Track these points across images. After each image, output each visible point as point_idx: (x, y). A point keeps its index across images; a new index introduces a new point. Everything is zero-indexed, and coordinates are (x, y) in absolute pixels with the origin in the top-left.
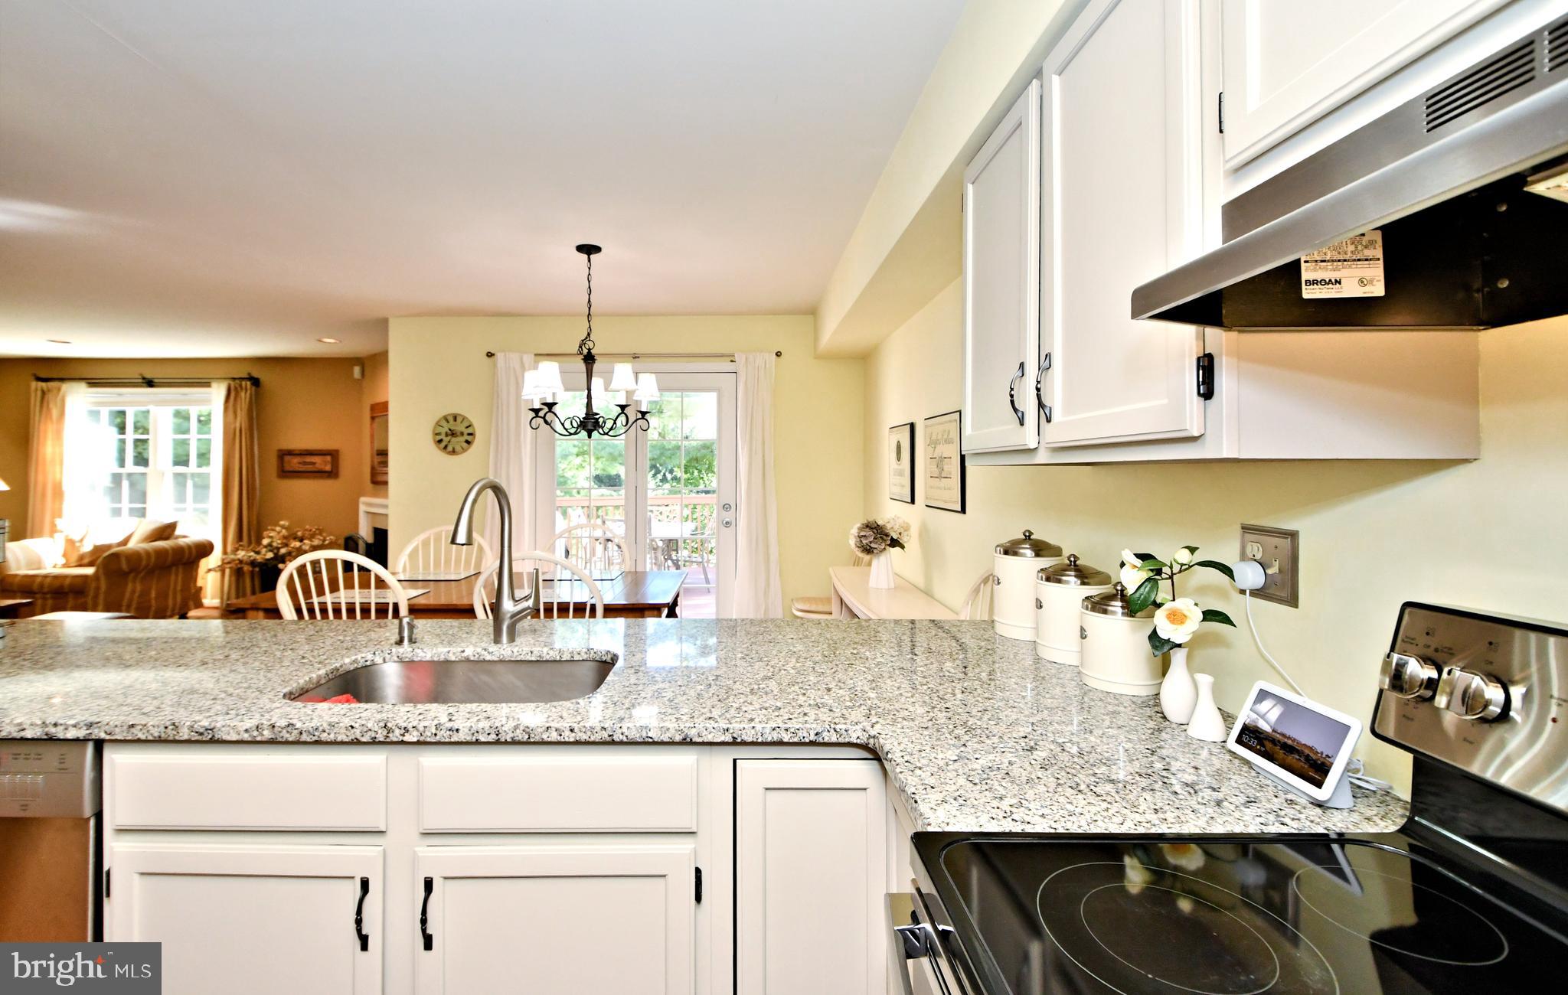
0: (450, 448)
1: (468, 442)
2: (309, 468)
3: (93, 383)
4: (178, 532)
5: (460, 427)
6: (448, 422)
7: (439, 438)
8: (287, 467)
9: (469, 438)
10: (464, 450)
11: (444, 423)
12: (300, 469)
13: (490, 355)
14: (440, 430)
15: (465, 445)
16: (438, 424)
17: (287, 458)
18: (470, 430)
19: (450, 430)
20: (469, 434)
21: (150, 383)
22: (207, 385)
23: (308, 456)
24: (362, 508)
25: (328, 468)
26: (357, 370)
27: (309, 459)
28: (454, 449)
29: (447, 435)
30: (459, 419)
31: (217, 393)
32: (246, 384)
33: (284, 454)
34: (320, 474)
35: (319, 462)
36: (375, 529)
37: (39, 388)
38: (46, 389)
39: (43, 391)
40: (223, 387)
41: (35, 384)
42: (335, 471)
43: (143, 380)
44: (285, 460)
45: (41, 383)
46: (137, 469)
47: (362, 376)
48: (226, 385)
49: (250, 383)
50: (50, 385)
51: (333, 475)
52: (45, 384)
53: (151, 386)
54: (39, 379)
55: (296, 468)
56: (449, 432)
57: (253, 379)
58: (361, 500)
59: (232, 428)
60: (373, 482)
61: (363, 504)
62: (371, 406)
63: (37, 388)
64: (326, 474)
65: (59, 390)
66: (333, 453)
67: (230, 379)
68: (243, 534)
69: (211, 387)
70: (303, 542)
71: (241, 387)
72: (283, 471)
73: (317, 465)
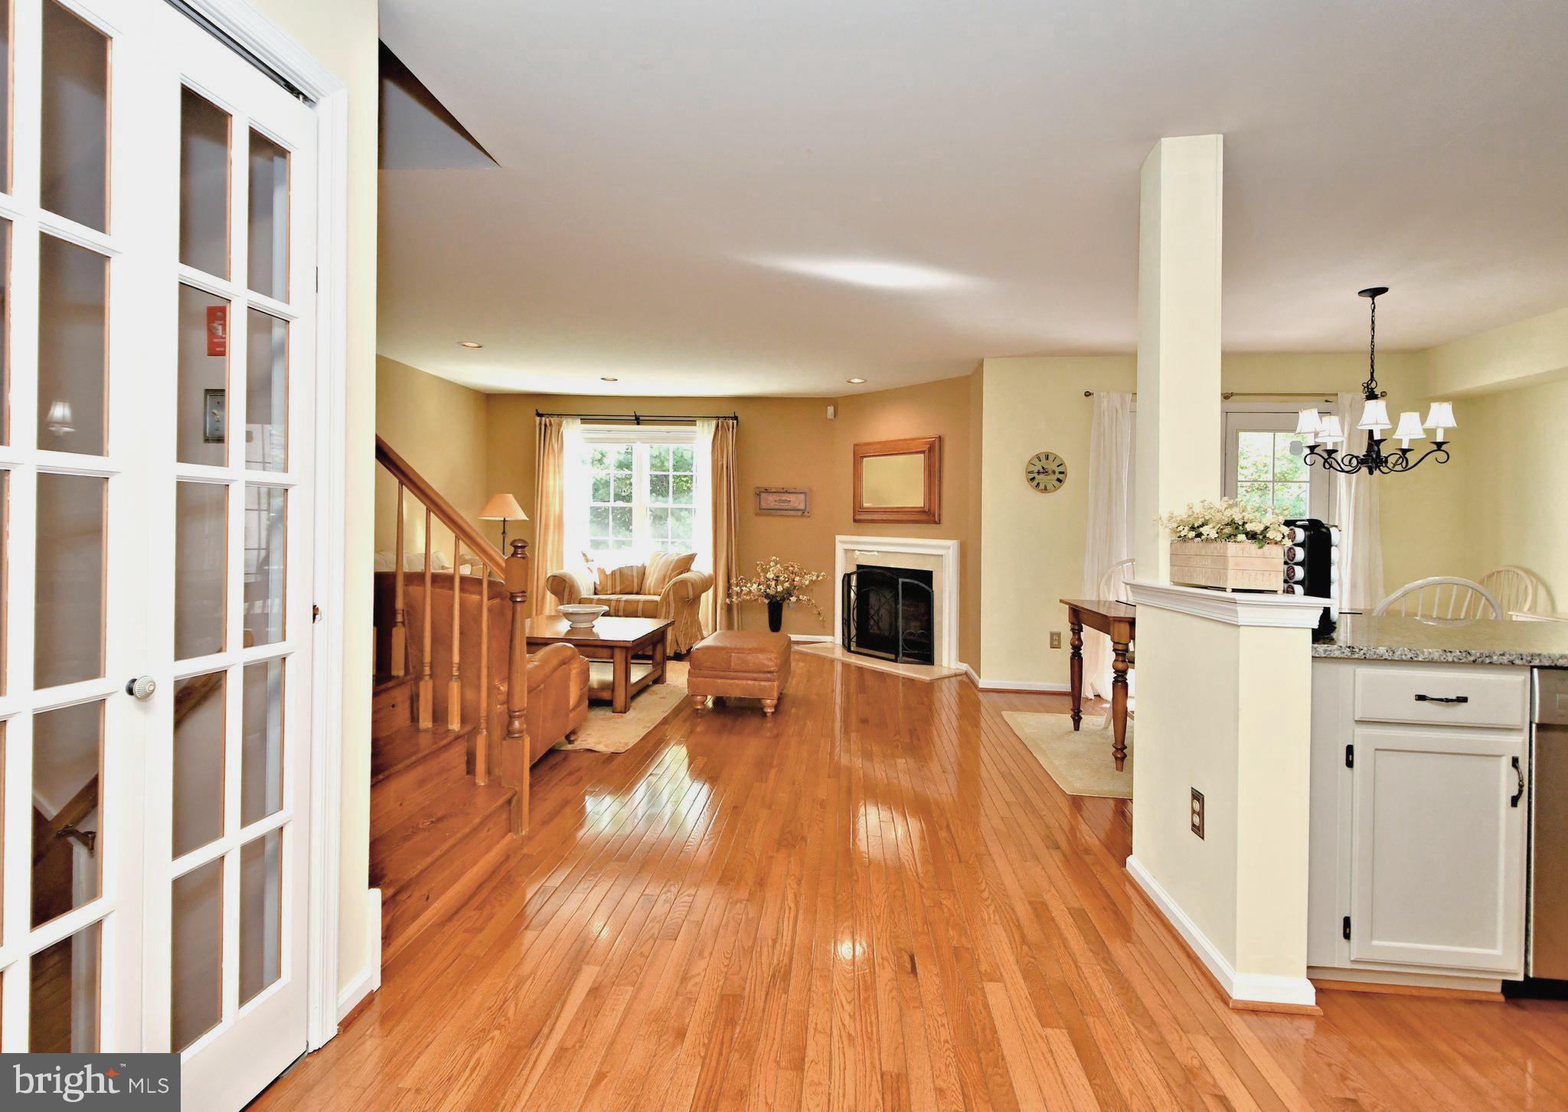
0: (1042, 486)
1: (1059, 480)
2: (785, 505)
3: (586, 419)
4: (694, 567)
5: (1051, 466)
6: (1040, 461)
7: (1032, 476)
8: (764, 505)
9: (1061, 476)
10: (1056, 488)
11: (1036, 461)
12: (777, 507)
13: (1088, 394)
14: (1032, 468)
15: (1057, 483)
16: (1031, 463)
17: (764, 495)
18: (1061, 469)
19: (1043, 468)
20: (1060, 473)
21: (638, 421)
23: (783, 494)
24: (840, 549)
25: (802, 506)
26: (831, 410)
27: (785, 497)
28: (1046, 487)
29: (1039, 473)
30: (1051, 458)
31: (705, 430)
32: (733, 423)
33: (761, 492)
34: (794, 512)
35: (793, 501)
36: (859, 567)
37: (543, 423)
38: (548, 425)
39: (546, 425)
40: (709, 425)
41: (538, 419)
42: (808, 510)
43: (634, 418)
44: (762, 497)
45: (543, 418)
46: (620, 504)
47: (835, 417)
48: (714, 423)
49: (735, 421)
50: (552, 420)
51: (803, 513)
52: (547, 419)
53: (638, 424)
54: (540, 415)
55: (772, 505)
56: (1042, 470)
57: (736, 418)
58: (838, 538)
59: (720, 466)
60: (855, 521)
61: (843, 543)
62: (855, 445)
63: (540, 423)
64: (800, 513)
65: (560, 425)
66: (806, 491)
67: (719, 417)
68: (731, 570)
69: (696, 425)
70: (802, 577)
71: (728, 425)
72: (760, 509)
73: (791, 504)
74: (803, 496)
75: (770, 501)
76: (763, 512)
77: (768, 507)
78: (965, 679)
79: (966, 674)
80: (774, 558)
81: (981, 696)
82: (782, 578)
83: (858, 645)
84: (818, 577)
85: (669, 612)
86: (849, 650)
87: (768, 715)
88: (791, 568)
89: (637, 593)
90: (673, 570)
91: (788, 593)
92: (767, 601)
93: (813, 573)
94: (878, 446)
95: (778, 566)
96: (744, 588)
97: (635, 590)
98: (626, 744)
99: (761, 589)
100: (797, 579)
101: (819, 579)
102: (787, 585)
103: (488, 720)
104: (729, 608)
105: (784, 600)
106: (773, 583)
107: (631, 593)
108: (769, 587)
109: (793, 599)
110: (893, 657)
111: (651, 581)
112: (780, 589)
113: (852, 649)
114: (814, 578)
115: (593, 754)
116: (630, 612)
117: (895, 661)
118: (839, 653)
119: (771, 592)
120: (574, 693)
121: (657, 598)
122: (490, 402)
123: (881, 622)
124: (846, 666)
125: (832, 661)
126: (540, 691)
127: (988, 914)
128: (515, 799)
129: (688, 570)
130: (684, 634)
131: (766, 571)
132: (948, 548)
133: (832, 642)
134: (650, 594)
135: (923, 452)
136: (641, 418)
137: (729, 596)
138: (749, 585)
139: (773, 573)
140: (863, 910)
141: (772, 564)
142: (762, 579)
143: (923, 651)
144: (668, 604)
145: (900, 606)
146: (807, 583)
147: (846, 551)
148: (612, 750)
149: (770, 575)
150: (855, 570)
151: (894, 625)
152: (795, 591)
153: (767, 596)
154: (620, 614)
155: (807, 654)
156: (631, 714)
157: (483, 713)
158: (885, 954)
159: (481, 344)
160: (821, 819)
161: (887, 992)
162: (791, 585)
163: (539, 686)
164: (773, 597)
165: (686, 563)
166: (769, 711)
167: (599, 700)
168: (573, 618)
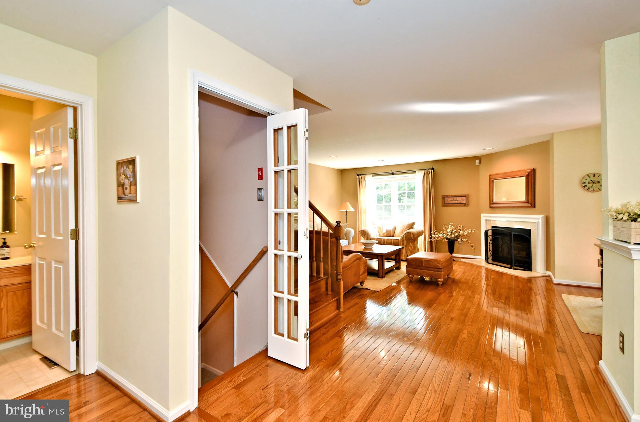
0: (591, 190)
2: (456, 202)
3: (374, 175)
4: (414, 227)
5: (597, 179)
6: (590, 177)
7: (584, 185)
8: (446, 202)
10: (600, 190)
11: (587, 178)
12: (452, 203)
14: (584, 181)
15: (600, 188)
16: (583, 178)
17: (446, 198)
19: (591, 181)
21: (393, 174)
22: (415, 172)
23: (455, 198)
24: (483, 220)
25: (464, 202)
26: (478, 161)
28: (593, 189)
29: (589, 183)
30: (597, 175)
31: (420, 175)
32: (432, 171)
33: (444, 197)
34: (461, 204)
35: (460, 200)
36: (493, 227)
37: (359, 178)
38: (361, 178)
39: (360, 178)
40: (421, 173)
41: (358, 176)
42: (467, 203)
43: (391, 173)
44: (445, 199)
45: (359, 176)
46: (388, 204)
47: (480, 164)
48: (423, 172)
49: (432, 170)
50: (362, 176)
51: (466, 205)
52: (360, 176)
53: (393, 175)
54: (358, 175)
55: (450, 202)
56: (590, 181)
57: (433, 169)
58: (482, 215)
59: (426, 188)
60: (491, 207)
61: (484, 217)
62: (490, 175)
63: (358, 178)
64: (463, 205)
65: (365, 178)
66: (466, 196)
67: (425, 169)
68: (432, 228)
69: (416, 173)
70: (464, 231)
71: (429, 172)
72: (444, 204)
73: (459, 201)
74: (464, 198)
75: (449, 200)
76: (445, 205)
77: (448, 203)
78: (548, 278)
79: (549, 276)
80: (451, 223)
81: (555, 286)
82: (454, 232)
83: (493, 260)
84: (472, 231)
85: (404, 244)
86: (488, 262)
87: (440, 285)
88: (459, 228)
89: (393, 236)
90: (406, 228)
91: (457, 237)
92: (447, 241)
93: (469, 229)
94: (502, 175)
95: (453, 226)
96: (436, 235)
97: (392, 235)
98: (381, 289)
99: (444, 236)
100: (461, 232)
101: (472, 232)
102: (456, 234)
103: (331, 275)
104: (431, 243)
105: (455, 240)
106: (450, 234)
107: (390, 236)
108: (448, 235)
109: (459, 240)
110: (509, 266)
111: (398, 232)
112: (453, 236)
113: (489, 262)
114: (470, 232)
115: (369, 290)
116: (389, 243)
117: (511, 268)
118: (484, 264)
119: (449, 237)
120: (362, 269)
121: (399, 238)
122: (342, 172)
123: (504, 251)
124: (487, 270)
125: (480, 267)
126: (349, 268)
127: (513, 369)
128: (339, 299)
129: (412, 228)
130: (410, 252)
131: (447, 229)
132: (539, 219)
133: (480, 259)
134: (397, 237)
135: (525, 176)
136: (394, 173)
137: (431, 238)
138: (439, 234)
139: (449, 230)
140: (456, 356)
141: (449, 226)
142: (445, 232)
143: (527, 265)
144: (403, 241)
145: (513, 244)
146: (466, 233)
147: (486, 220)
148: (375, 290)
149: (448, 230)
150: (491, 228)
151: (510, 252)
152: (460, 237)
153: (447, 239)
154: (385, 244)
155: (466, 263)
156: (385, 279)
157: (330, 273)
158: (459, 371)
159: (336, 156)
160: (449, 324)
161: (455, 382)
162: (458, 234)
163: (348, 266)
164: (450, 239)
165: (411, 226)
166: (440, 283)
167: (372, 273)
168: (366, 245)
